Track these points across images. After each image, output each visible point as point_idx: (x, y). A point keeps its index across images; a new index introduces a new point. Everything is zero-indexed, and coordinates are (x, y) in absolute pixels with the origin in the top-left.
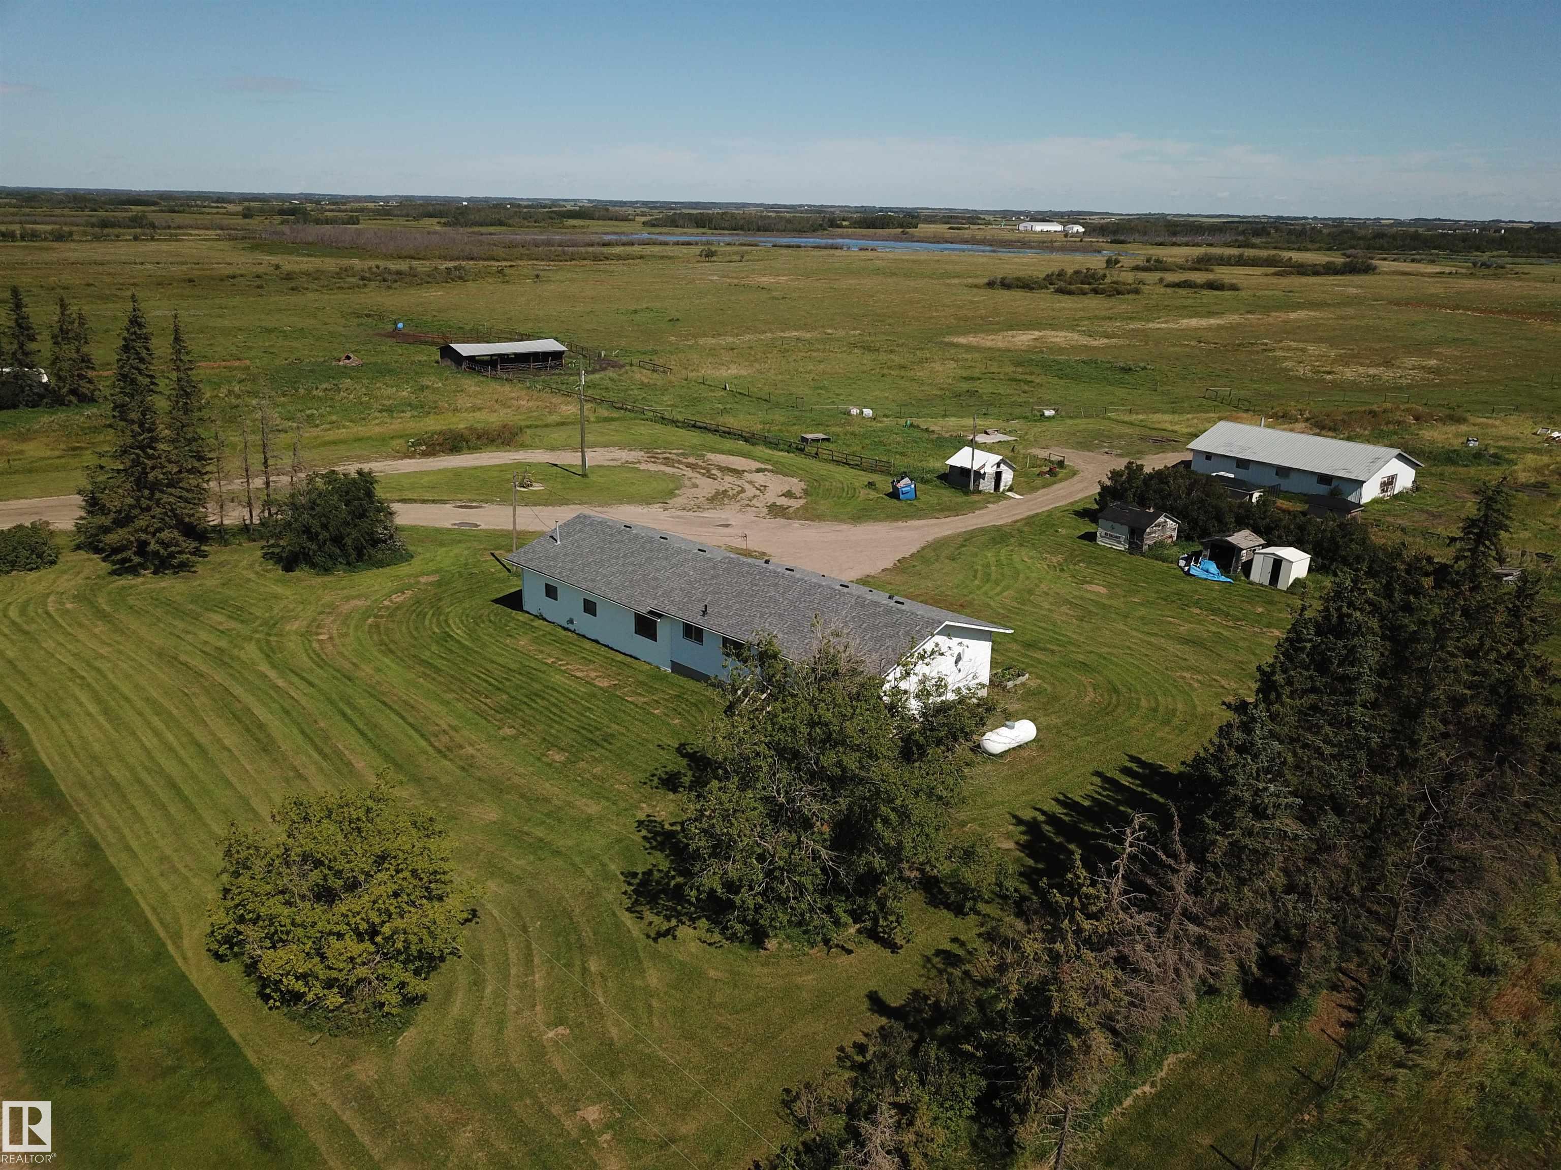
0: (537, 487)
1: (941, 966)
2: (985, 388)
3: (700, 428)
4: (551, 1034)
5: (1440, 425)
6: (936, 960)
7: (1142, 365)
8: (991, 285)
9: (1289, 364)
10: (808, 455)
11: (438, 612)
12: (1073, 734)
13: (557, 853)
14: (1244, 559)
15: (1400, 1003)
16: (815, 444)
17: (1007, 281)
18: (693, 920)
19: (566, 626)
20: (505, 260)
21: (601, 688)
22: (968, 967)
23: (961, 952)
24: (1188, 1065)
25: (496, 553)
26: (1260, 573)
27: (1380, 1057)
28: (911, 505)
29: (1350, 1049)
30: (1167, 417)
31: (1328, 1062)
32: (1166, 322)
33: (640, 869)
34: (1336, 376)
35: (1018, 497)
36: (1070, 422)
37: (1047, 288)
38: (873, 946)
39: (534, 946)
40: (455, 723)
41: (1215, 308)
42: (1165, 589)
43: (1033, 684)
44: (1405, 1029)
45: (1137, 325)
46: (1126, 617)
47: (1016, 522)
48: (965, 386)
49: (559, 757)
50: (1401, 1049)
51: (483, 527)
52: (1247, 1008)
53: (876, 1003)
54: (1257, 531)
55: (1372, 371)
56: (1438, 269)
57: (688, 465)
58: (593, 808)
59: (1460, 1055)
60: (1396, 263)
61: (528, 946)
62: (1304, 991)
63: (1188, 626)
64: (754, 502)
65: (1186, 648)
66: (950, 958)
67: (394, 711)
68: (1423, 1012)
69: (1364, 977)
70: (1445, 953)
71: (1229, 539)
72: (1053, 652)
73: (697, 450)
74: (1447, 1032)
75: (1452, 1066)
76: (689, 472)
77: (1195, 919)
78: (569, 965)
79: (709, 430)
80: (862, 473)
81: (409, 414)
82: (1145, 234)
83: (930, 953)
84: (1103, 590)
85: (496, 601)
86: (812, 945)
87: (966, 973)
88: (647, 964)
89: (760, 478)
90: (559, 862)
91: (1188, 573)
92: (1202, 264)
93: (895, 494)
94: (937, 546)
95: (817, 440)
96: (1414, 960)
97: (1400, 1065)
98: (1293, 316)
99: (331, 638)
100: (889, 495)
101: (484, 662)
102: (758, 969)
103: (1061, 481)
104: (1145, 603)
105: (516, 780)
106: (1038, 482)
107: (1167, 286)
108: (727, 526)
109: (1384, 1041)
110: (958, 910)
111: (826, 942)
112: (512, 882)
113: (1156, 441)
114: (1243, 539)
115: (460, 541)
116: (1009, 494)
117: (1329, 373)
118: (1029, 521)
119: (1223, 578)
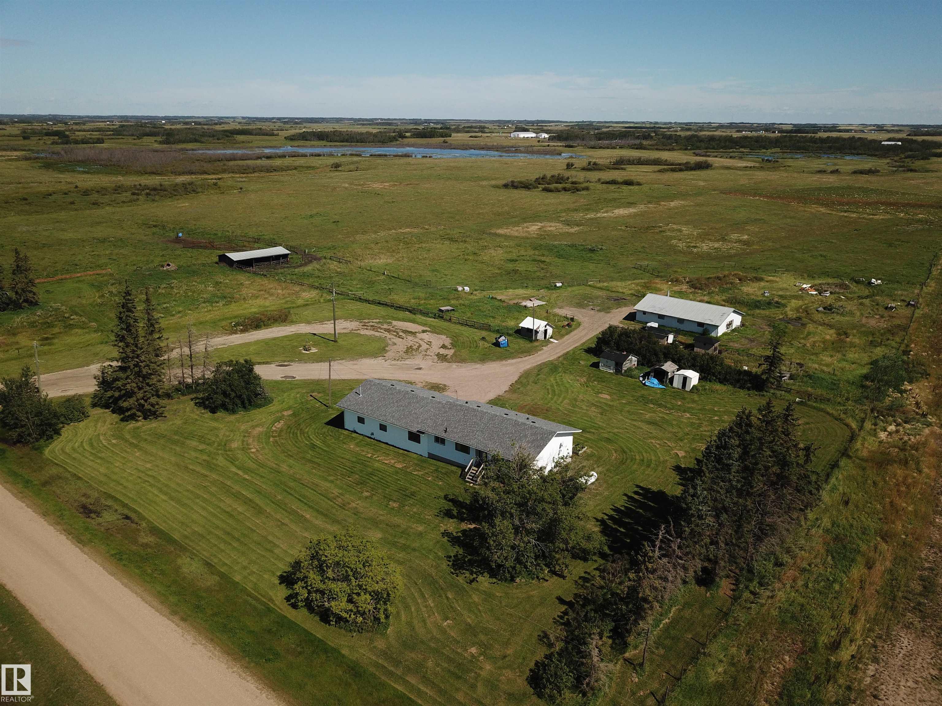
0: (314, 350)
1: (582, 583)
2: (521, 267)
3: (383, 304)
4: (445, 624)
5: (751, 283)
6: (579, 581)
7: (600, 247)
8: (506, 186)
9: (674, 242)
10: (446, 320)
11: (302, 432)
12: (611, 475)
13: (414, 550)
14: (670, 377)
15: (751, 580)
16: (447, 313)
17: (516, 184)
18: (482, 574)
19: (370, 436)
20: (214, 174)
21: (399, 469)
22: (593, 582)
23: (589, 577)
24: (680, 610)
25: (313, 394)
26: (677, 383)
27: (745, 601)
28: (506, 350)
29: (735, 599)
30: (619, 284)
31: (728, 604)
32: (607, 212)
33: (452, 555)
34: (700, 250)
35: (556, 341)
36: (570, 289)
37: (538, 188)
38: (555, 578)
39: (423, 590)
40: (341, 491)
41: (631, 200)
42: (635, 394)
43: (589, 451)
44: (753, 590)
45: (591, 215)
46: (621, 411)
47: (559, 357)
48: (510, 266)
49: (395, 505)
50: (752, 597)
51: (297, 378)
52: (697, 588)
53: (561, 600)
54: (674, 361)
55: (716, 245)
56: (744, 165)
57: (386, 330)
58: (421, 528)
59: (772, 597)
60: (722, 160)
61: (420, 590)
62: (718, 579)
63: (649, 415)
64: (428, 353)
65: (650, 426)
66: (585, 580)
67: (309, 488)
68: (759, 583)
69: (737, 571)
70: (765, 560)
71: (662, 368)
72: (593, 433)
73: (385, 319)
74: (767, 589)
75: (770, 601)
76: (387, 334)
77: (681, 558)
78: (440, 596)
79: (388, 306)
80: (476, 330)
81: (221, 304)
82: (583, 140)
83: (577, 579)
84: (608, 397)
85: (328, 423)
86: (533, 579)
87: (593, 584)
88: (471, 593)
89: (425, 336)
90: (417, 554)
91: (644, 384)
92: (619, 164)
93: (497, 344)
94: (526, 375)
95: (448, 311)
96: (755, 564)
97: (752, 603)
98: (672, 204)
99: (257, 451)
100: (494, 344)
101: (339, 459)
102: (514, 591)
103: (574, 329)
104: (629, 403)
105: (381, 518)
106: (563, 331)
107: (603, 183)
108: (420, 369)
109: (746, 595)
110: (585, 560)
111: (538, 577)
112: (401, 564)
113: (615, 300)
114: (669, 367)
115: (292, 389)
116: (551, 340)
117: (695, 247)
118: (566, 356)
119: (661, 386)
